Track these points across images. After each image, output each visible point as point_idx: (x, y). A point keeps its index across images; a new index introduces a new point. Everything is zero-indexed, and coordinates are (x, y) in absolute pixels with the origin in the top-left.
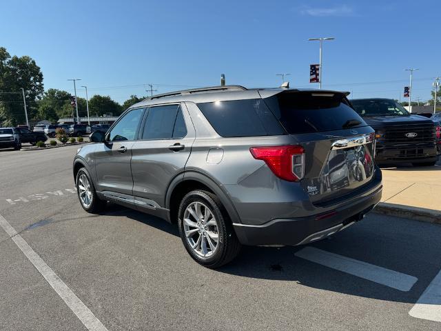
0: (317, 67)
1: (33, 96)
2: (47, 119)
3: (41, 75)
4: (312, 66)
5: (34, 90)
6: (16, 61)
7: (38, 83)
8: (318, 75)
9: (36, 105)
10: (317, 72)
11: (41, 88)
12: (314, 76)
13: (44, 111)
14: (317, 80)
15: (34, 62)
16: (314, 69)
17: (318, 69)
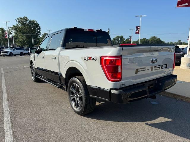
0: (139, 27)
1: (37, 36)
3: (40, 27)
4: (136, 27)
6: (30, 22)
7: (39, 31)
9: (39, 39)
11: (40, 32)
12: (137, 31)
14: (139, 33)
15: (37, 22)
16: (137, 28)
17: (139, 28)
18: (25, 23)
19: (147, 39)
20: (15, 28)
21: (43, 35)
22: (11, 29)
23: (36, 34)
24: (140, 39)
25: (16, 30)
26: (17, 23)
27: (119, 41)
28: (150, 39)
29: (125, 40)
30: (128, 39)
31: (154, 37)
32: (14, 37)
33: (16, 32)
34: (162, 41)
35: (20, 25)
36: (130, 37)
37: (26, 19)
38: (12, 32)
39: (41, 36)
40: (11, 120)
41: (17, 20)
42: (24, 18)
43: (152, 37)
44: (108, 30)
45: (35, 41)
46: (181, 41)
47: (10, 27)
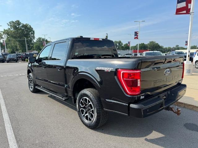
1: (31, 40)
2: (37, 50)
3: (34, 31)
4: (135, 32)
5: (31, 38)
6: (23, 26)
7: (32, 35)
8: (138, 36)
9: (32, 44)
10: (138, 35)
11: (34, 37)
12: (136, 36)
13: (36, 47)
14: (137, 38)
15: (30, 26)
16: (136, 34)
17: (138, 34)
18: (17, 27)
19: (145, 44)
20: (6, 32)
21: (37, 39)
22: (2, 33)
23: (29, 39)
24: (139, 44)
25: (8, 35)
26: (9, 27)
27: (117, 46)
28: (148, 44)
29: (123, 45)
30: (127, 44)
31: (152, 42)
32: (6, 41)
33: (8, 37)
34: (160, 45)
35: (12, 29)
36: (129, 43)
37: (18, 23)
38: (3, 37)
39: (35, 41)
40: (14, 133)
41: (9, 24)
42: (16, 22)
43: (150, 42)
44: (106, 35)
45: (29, 46)
46: (178, 46)
47: (2, 32)
